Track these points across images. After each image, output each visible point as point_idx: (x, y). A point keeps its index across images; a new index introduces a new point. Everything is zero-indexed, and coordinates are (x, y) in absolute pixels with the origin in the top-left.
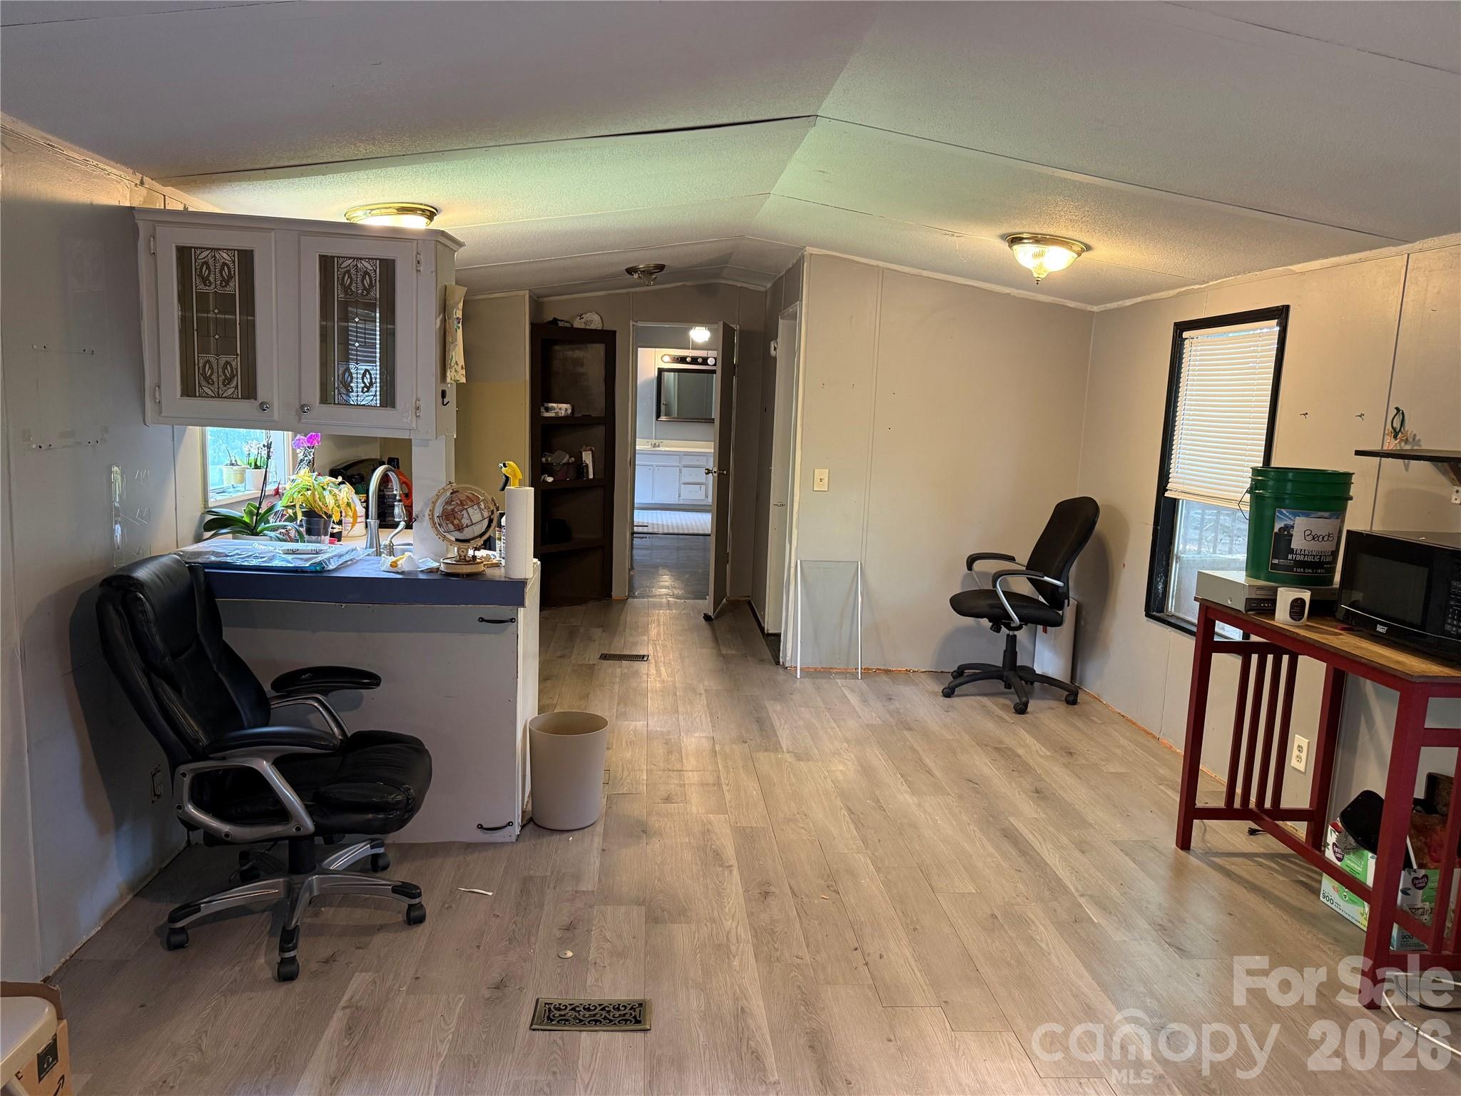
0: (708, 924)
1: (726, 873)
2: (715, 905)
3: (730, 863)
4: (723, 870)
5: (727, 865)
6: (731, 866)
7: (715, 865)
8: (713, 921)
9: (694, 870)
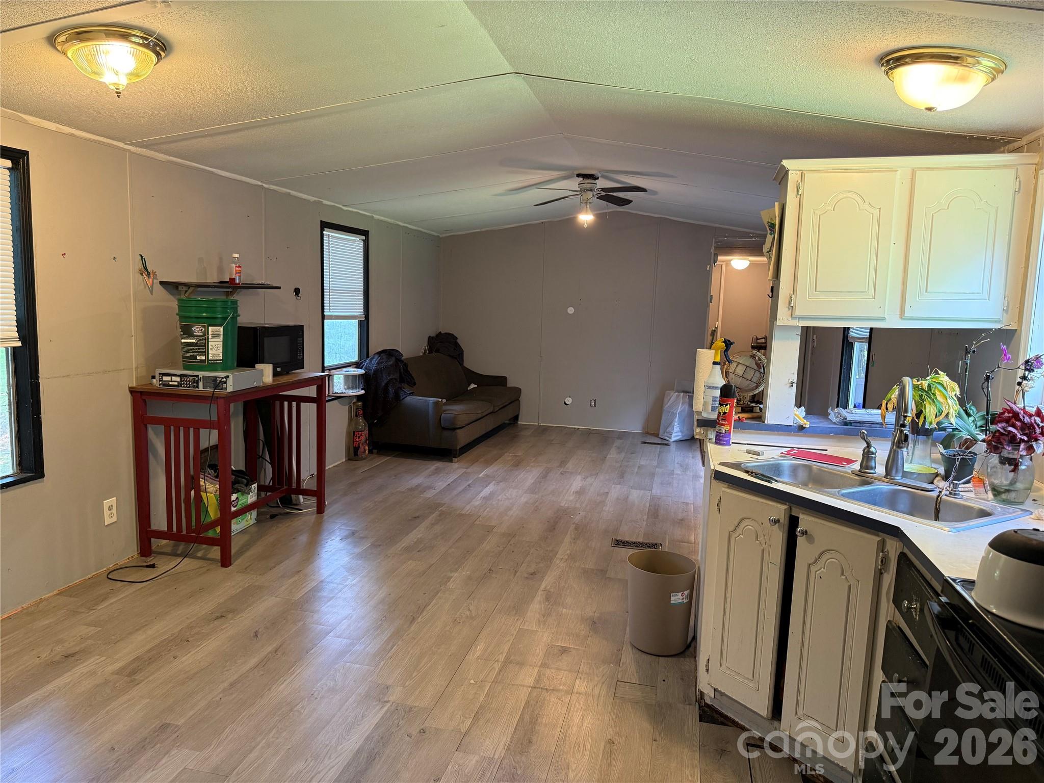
0: (574, 566)
1: (548, 587)
4: (549, 589)
5: (545, 592)
6: (543, 591)
7: (553, 593)
9: (568, 591)
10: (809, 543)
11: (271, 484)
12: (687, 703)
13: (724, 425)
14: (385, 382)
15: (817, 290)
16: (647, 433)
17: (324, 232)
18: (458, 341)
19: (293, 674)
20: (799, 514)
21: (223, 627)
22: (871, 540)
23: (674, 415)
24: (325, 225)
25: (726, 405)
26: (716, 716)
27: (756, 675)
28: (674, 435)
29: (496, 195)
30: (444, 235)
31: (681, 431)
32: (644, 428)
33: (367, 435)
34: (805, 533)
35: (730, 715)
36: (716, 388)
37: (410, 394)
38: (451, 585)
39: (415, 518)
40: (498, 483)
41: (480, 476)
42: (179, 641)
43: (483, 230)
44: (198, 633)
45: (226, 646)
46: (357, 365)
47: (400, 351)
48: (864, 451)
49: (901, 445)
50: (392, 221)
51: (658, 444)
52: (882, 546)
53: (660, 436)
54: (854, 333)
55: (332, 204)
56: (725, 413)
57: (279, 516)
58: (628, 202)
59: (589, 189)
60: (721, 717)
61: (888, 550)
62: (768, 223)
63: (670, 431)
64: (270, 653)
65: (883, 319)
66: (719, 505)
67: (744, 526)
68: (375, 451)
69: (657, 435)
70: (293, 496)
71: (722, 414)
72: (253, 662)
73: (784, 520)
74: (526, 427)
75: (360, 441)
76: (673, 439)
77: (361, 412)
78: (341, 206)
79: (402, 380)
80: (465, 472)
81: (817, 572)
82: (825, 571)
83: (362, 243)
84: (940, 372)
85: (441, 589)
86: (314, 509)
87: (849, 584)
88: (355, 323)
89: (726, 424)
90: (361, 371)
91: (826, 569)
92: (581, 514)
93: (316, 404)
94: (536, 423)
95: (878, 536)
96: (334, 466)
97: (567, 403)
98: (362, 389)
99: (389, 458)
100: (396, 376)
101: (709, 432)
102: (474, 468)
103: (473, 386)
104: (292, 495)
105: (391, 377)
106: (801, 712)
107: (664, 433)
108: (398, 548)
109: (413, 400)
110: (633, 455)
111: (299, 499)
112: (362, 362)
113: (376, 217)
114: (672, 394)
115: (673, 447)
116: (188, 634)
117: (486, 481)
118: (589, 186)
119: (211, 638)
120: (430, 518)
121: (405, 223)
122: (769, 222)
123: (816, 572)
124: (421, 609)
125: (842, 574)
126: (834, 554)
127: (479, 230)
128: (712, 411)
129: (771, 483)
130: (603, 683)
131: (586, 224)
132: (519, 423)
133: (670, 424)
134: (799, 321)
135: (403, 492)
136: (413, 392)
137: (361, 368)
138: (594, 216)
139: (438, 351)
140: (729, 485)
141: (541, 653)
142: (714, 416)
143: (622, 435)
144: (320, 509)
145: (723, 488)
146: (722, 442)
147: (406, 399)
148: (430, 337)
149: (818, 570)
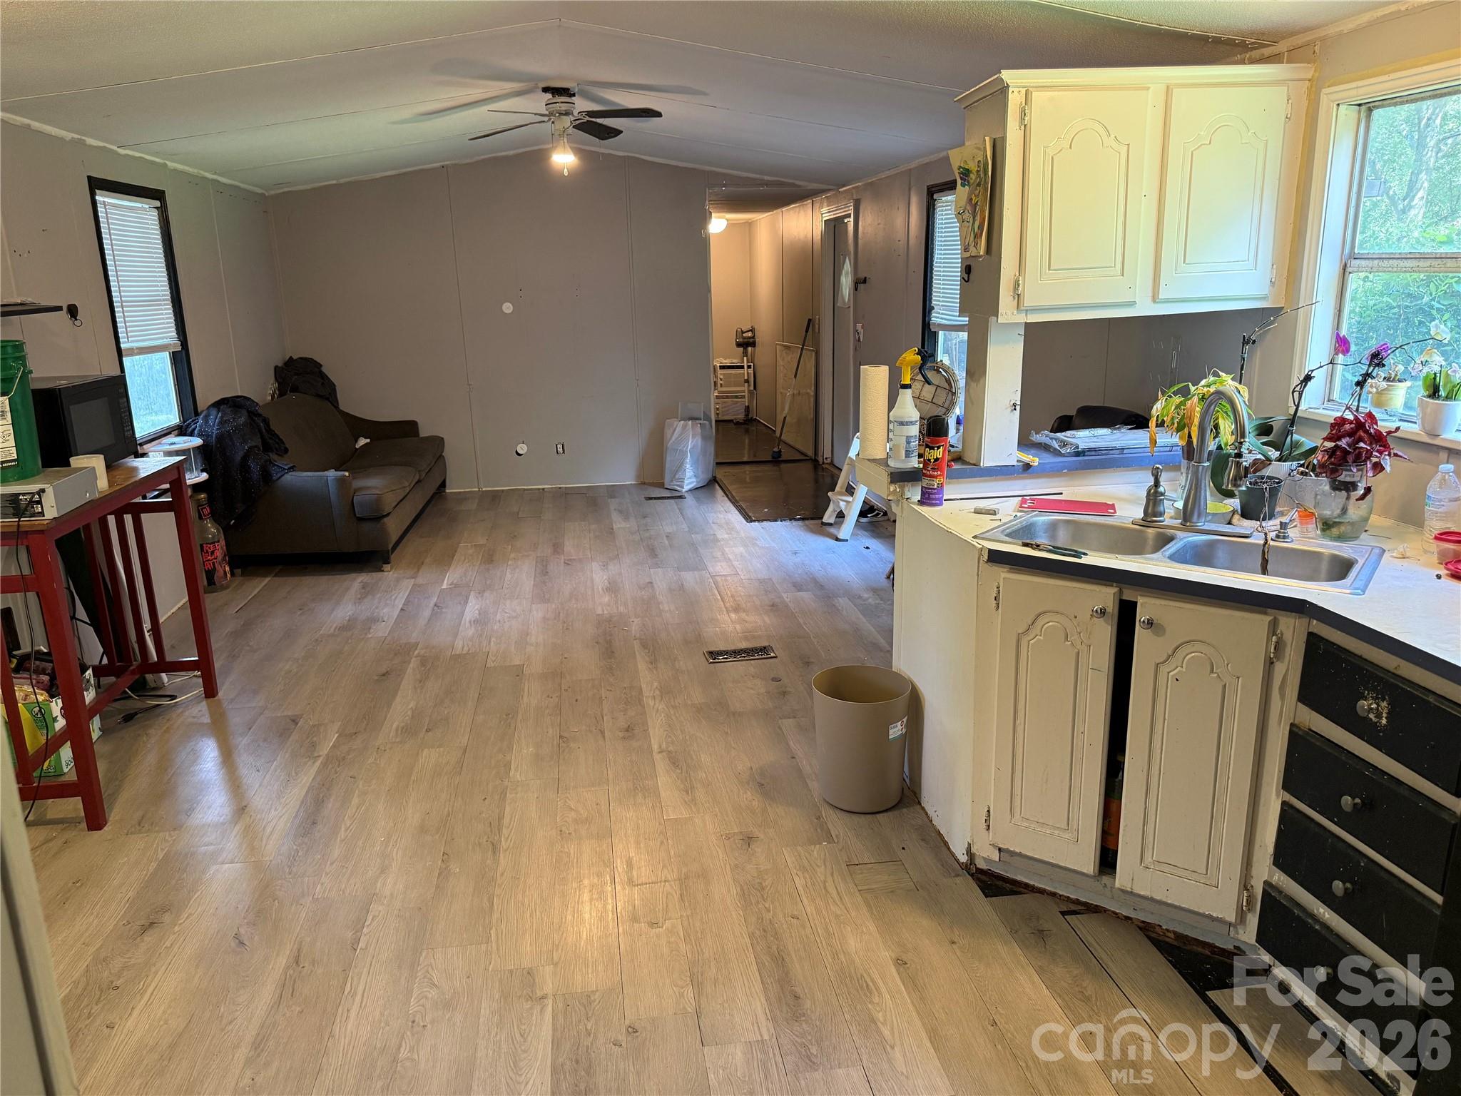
0: (677, 705)
1: (664, 746)
2: (674, 718)
3: (660, 755)
4: (667, 748)
5: (664, 754)
6: (659, 752)
7: (676, 752)
8: (674, 707)
9: (695, 744)
10: (1156, 635)
11: (105, 661)
12: (953, 874)
13: (936, 477)
14: (241, 454)
15: (1052, 268)
16: (642, 484)
17: (97, 198)
18: (324, 369)
19: (355, 993)
20: (1137, 598)
21: (168, 944)
22: (1258, 622)
23: (684, 454)
24: (96, 184)
25: (939, 448)
26: (1000, 883)
27: (1073, 824)
28: (686, 482)
29: (394, 123)
30: (272, 192)
31: (695, 476)
32: (638, 477)
33: (225, 548)
34: (1150, 623)
35: (1019, 878)
36: (912, 423)
37: (289, 468)
38: (517, 775)
39: (384, 675)
40: (481, 593)
41: (444, 586)
42: (98, 993)
43: (342, 181)
44: (125, 967)
45: (196, 978)
46: (181, 430)
47: (252, 398)
48: (1149, 492)
49: (1239, 483)
50: (196, 171)
51: (669, 498)
52: (1273, 628)
53: (666, 487)
54: (942, 319)
55: (101, 144)
56: (937, 460)
57: (139, 715)
58: (616, 132)
59: (564, 112)
60: (1006, 883)
61: (1281, 632)
62: (959, 169)
63: (682, 477)
64: (287, 968)
65: (1131, 304)
66: (997, 599)
67: (1043, 623)
68: (239, 571)
69: (661, 485)
70: (149, 677)
71: (932, 461)
72: (267, 993)
73: (1112, 607)
74: (462, 498)
75: (215, 559)
76: (686, 488)
77: (207, 510)
78: (115, 148)
79: (267, 448)
80: (414, 585)
81: (1171, 674)
82: (1184, 670)
83: (155, 213)
84: (1221, 373)
85: (507, 787)
86: (200, 690)
87: (1224, 683)
88: (166, 356)
89: (938, 476)
90: (197, 441)
91: (1186, 668)
92: (636, 622)
93: (173, 513)
94: (475, 488)
95: (1265, 613)
96: (179, 608)
97: (520, 452)
98: (202, 471)
99: (268, 579)
100: (257, 441)
101: (906, 489)
102: (424, 577)
103: (363, 441)
104: (147, 675)
105: (249, 445)
106: (1150, 859)
107: (672, 481)
108: (390, 732)
109: (298, 479)
110: (648, 520)
111: (160, 678)
112: (190, 424)
113: (170, 164)
114: (676, 423)
115: (690, 500)
116: (106, 974)
117: (460, 592)
118: (564, 107)
119: (156, 973)
120: (410, 670)
121: (215, 173)
122: (961, 167)
123: (1168, 673)
124: (496, 825)
125: (1212, 671)
126: (1197, 646)
127: (334, 182)
128: (906, 457)
129: (1081, 558)
130: (832, 874)
131: (566, 170)
132: (447, 491)
133: (680, 467)
134: (1026, 315)
135: (332, 635)
136: (294, 466)
137: (191, 434)
138: (575, 154)
139: (295, 390)
140: (1011, 569)
141: (720, 852)
142: (915, 463)
143: (613, 491)
144: (210, 691)
145: (1003, 574)
146: (934, 502)
147: (283, 477)
148: (276, 368)
149: (1171, 670)
